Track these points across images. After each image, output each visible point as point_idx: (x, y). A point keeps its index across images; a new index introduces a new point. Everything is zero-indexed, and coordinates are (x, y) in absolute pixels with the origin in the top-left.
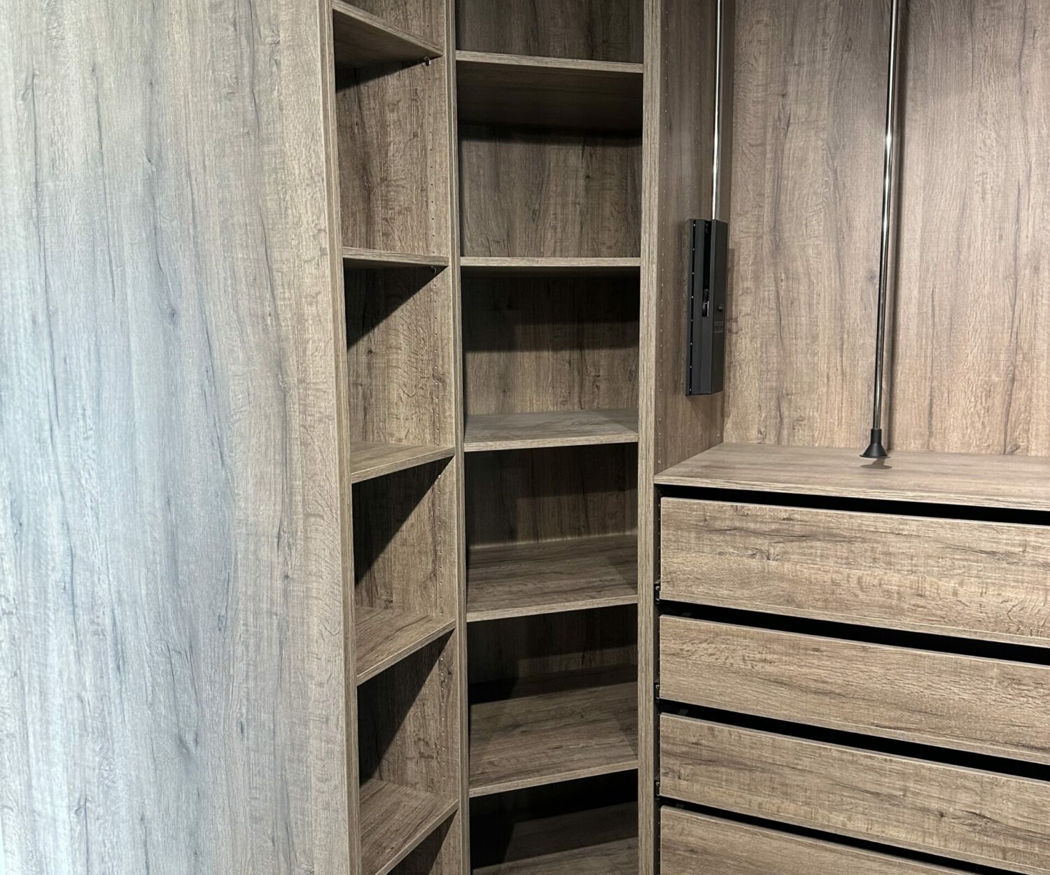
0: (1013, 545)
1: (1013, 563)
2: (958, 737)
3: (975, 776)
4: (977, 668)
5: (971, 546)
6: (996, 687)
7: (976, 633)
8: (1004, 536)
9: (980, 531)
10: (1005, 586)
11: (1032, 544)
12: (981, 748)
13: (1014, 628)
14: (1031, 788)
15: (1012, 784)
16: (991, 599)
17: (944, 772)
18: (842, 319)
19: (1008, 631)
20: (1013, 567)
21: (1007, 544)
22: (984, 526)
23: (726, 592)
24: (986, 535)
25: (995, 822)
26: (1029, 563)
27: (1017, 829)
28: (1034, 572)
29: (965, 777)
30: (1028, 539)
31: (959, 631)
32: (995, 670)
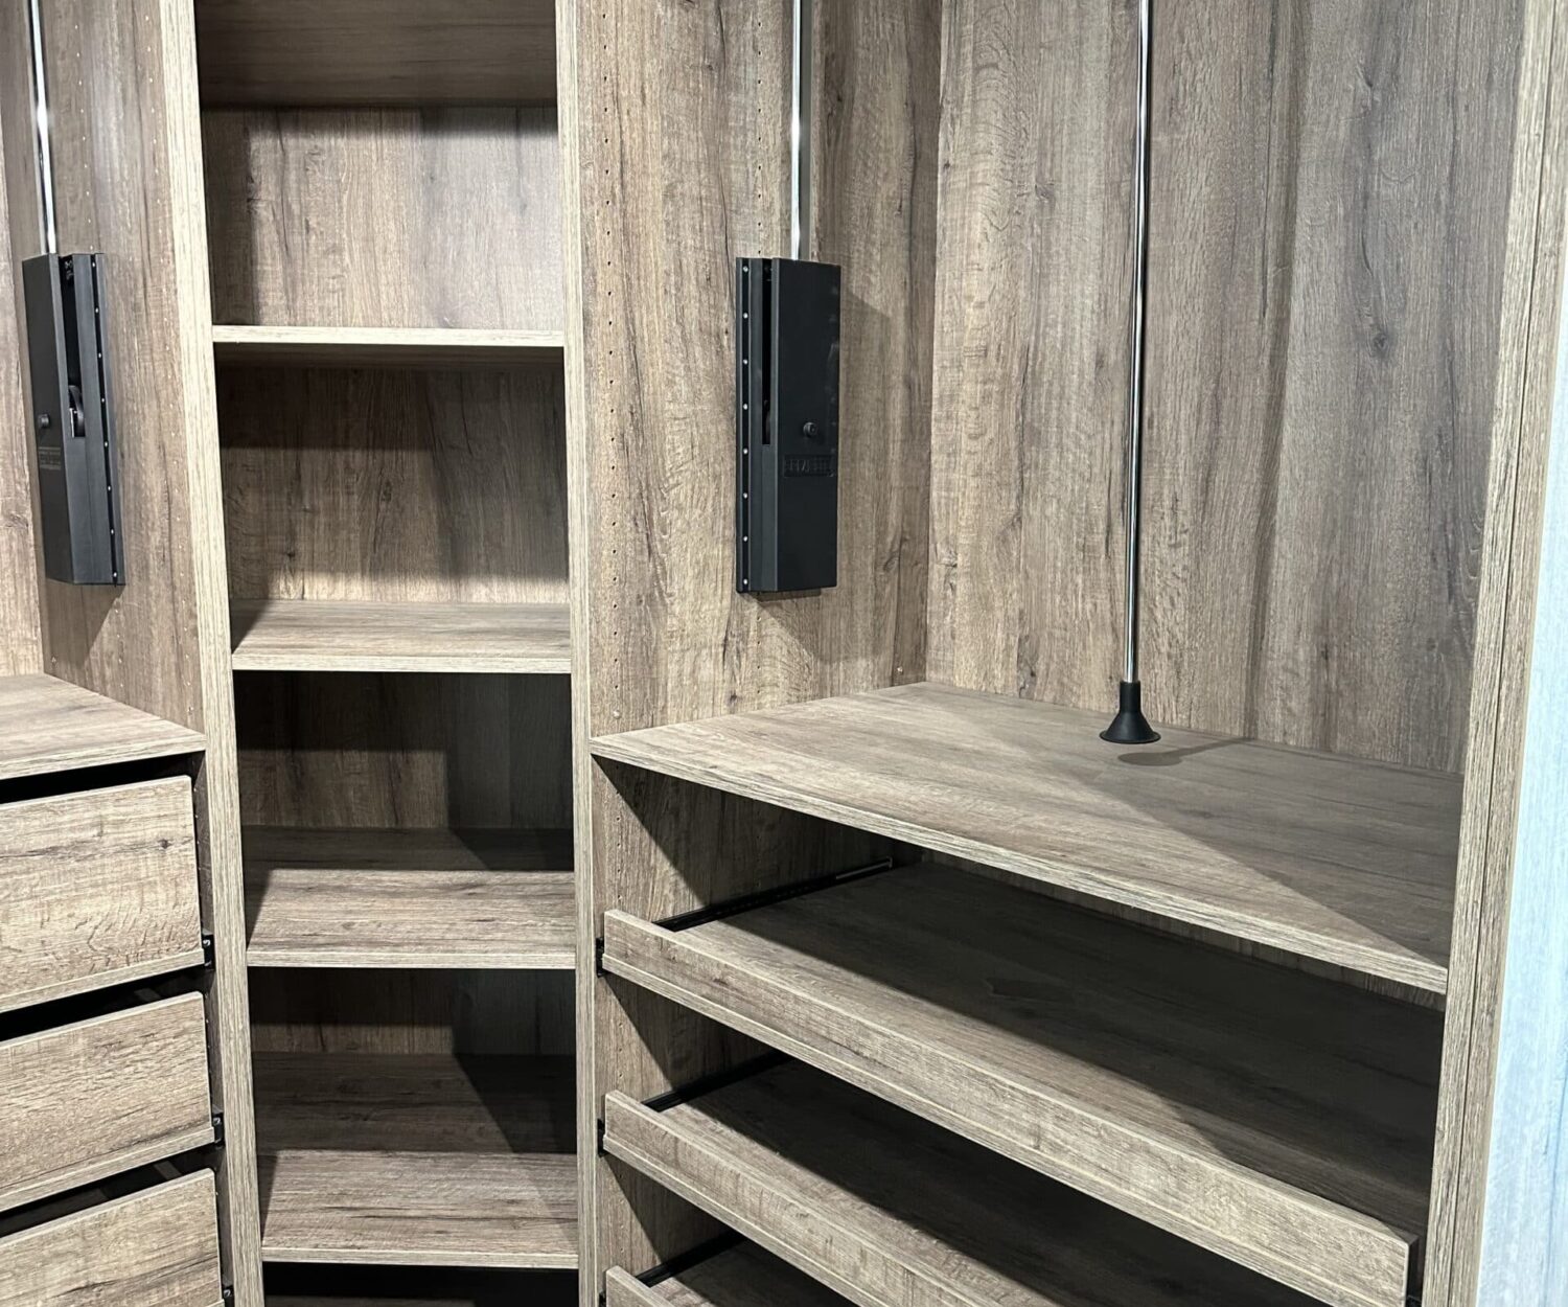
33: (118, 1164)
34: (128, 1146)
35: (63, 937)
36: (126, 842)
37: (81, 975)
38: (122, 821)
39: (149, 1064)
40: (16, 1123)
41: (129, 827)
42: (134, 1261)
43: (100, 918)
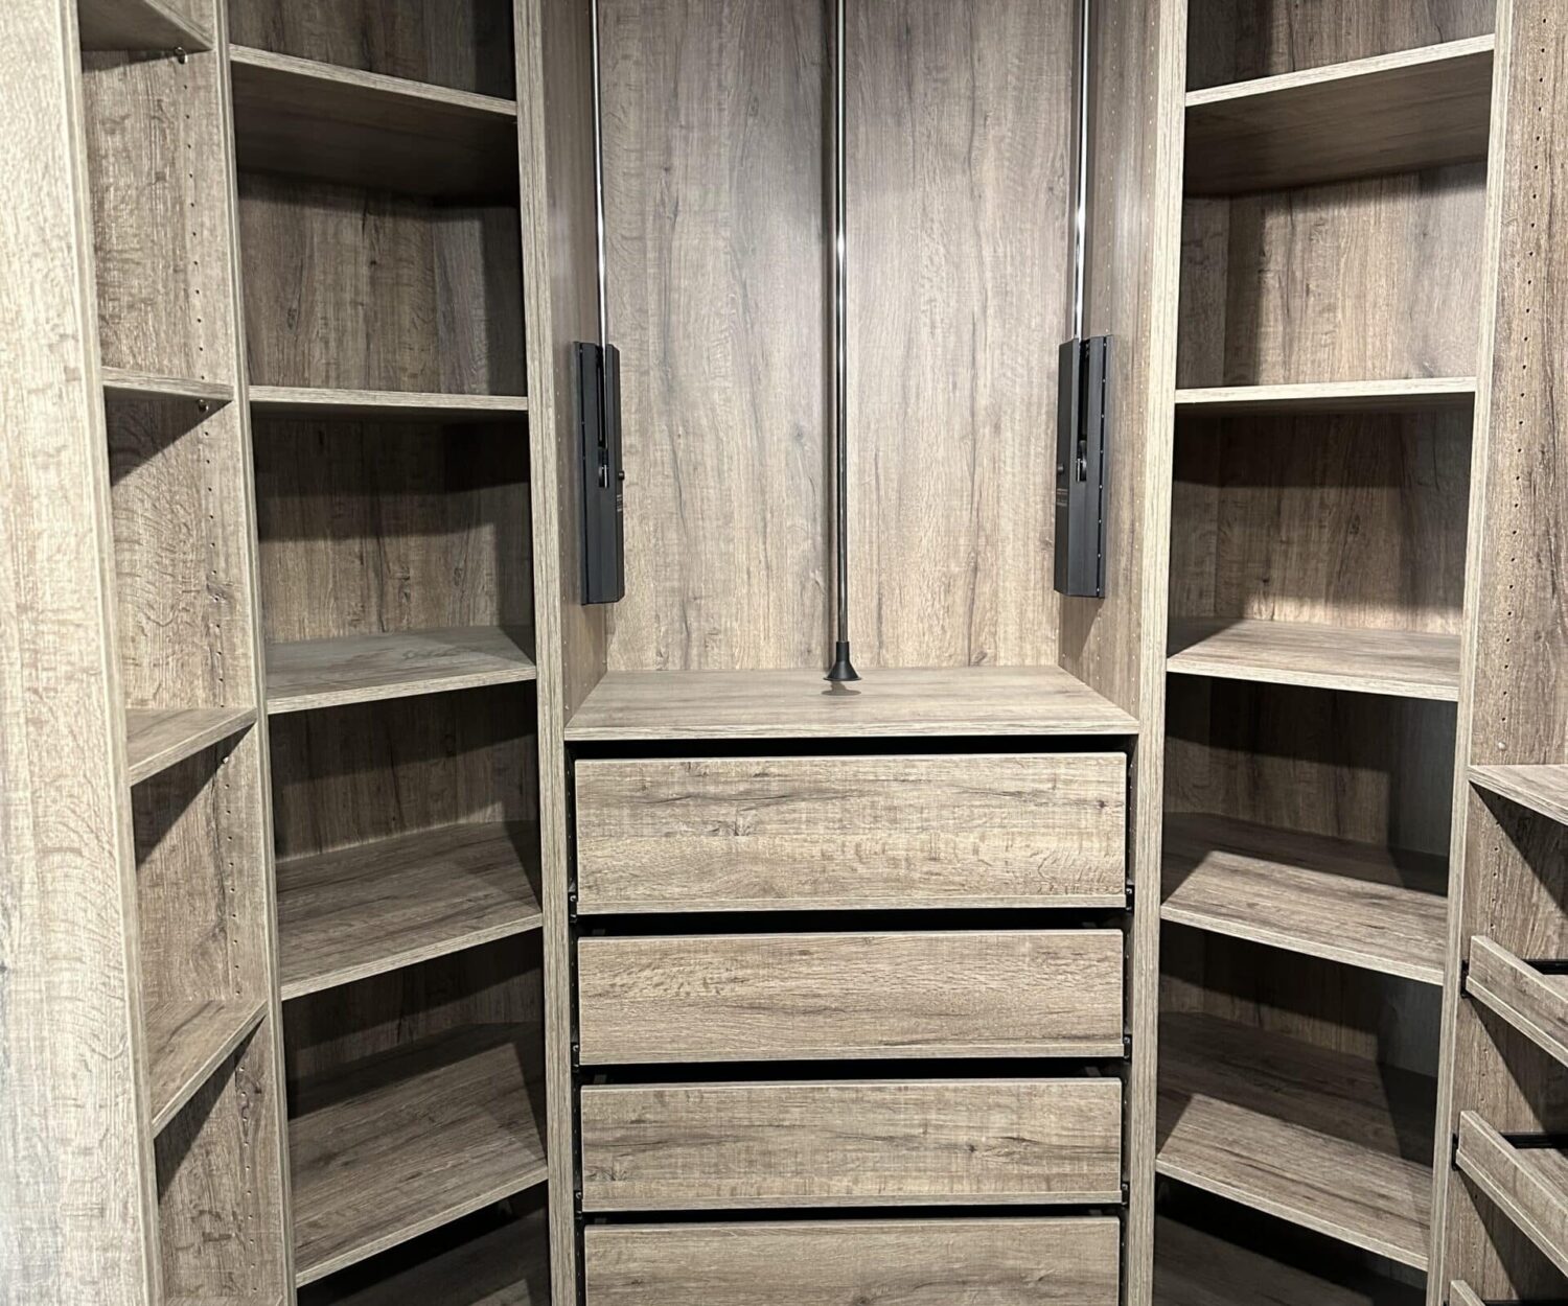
0: (1041, 782)
1: (1041, 804)
2: (987, 1040)
3: (1009, 1088)
4: (1006, 945)
5: (992, 787)
6: (1029, 966)
7: (1002, 899)
8: (1031, 771)
9: (1002, 767)
10: (1033, 834)
11: (1063, 777)
12: (1015, 1049)
13: (1046, 888)
14: (1075, 1090)
15: (1054, 1090)
16: (1018, 854)
17: (973, 1090)
18: (763, 492)
19: (1040, 892)
20: (1043, 809)
21: (1034, 781)
22: (1007, 760)
23: (677, 890)
24: (1009, 771)
25: (1036, 1143)
26: (1060, 802)
27: (1061, 1147)
28: (1066, 813)
29: (998, 1092)
30: (1057, 772)
31: (983, 900)
32: (1028, 944)
33: (1047, 1050)
34: (1056, 1038)
35: (1021, 861)
36: (1072, 797)
37: (1031, 893)
38: (1071, 781)
39: (1077, 977)
40: (977, 995)
41: (1075, 786)
42: (1054, 1132)
43: (1048, 853)
